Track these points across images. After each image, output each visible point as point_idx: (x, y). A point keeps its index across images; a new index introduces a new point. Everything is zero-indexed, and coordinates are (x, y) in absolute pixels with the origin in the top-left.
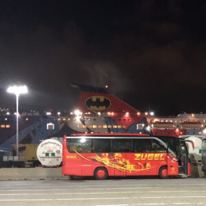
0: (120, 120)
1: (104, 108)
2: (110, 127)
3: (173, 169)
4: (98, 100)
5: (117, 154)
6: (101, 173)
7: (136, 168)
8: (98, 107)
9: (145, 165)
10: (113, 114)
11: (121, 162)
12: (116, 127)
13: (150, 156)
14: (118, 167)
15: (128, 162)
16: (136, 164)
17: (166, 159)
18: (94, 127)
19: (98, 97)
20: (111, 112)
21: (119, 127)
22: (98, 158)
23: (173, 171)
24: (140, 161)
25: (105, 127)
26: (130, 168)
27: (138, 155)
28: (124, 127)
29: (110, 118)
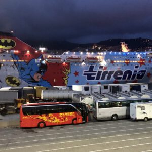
0: (23, 56)
1: (10, 47)
2: (16, 61)
3: (80, 120)
4: (6, 41)
5: (50, 114)
6: (42, 125)
7: (60, 120)
8: (6, 46)
9: (65, 119)
10: (17, 51)
11: (52, 118)
12: (20, 61)
13: (68, 114)
14: (51, 121)
15: (56, 118)
16: (60, 118)
17: (76, 115)
18: (3, 61)
19: (6, 39)
20: (16, 50)
21: (23, 61)
22: (40, 117)
23: (80, 121)
24: (62, 117)
25: (12, 61)
26: (57, 121)
27: (61, 114)
28: (26, 61)
29: (15, 54)
